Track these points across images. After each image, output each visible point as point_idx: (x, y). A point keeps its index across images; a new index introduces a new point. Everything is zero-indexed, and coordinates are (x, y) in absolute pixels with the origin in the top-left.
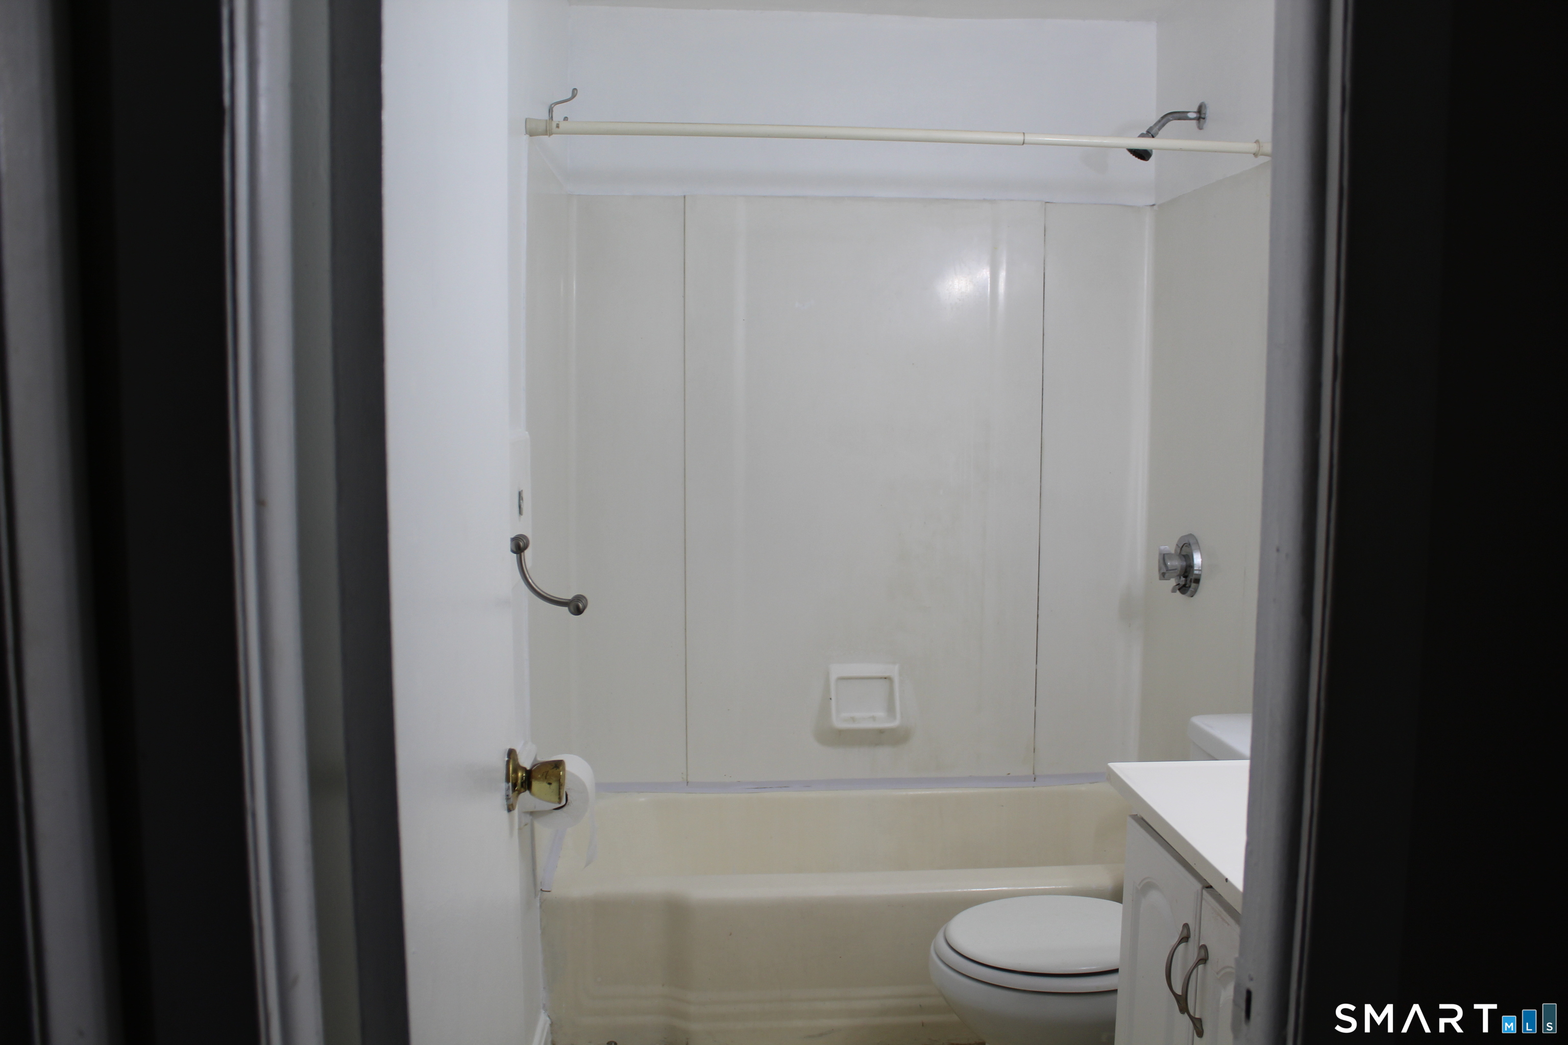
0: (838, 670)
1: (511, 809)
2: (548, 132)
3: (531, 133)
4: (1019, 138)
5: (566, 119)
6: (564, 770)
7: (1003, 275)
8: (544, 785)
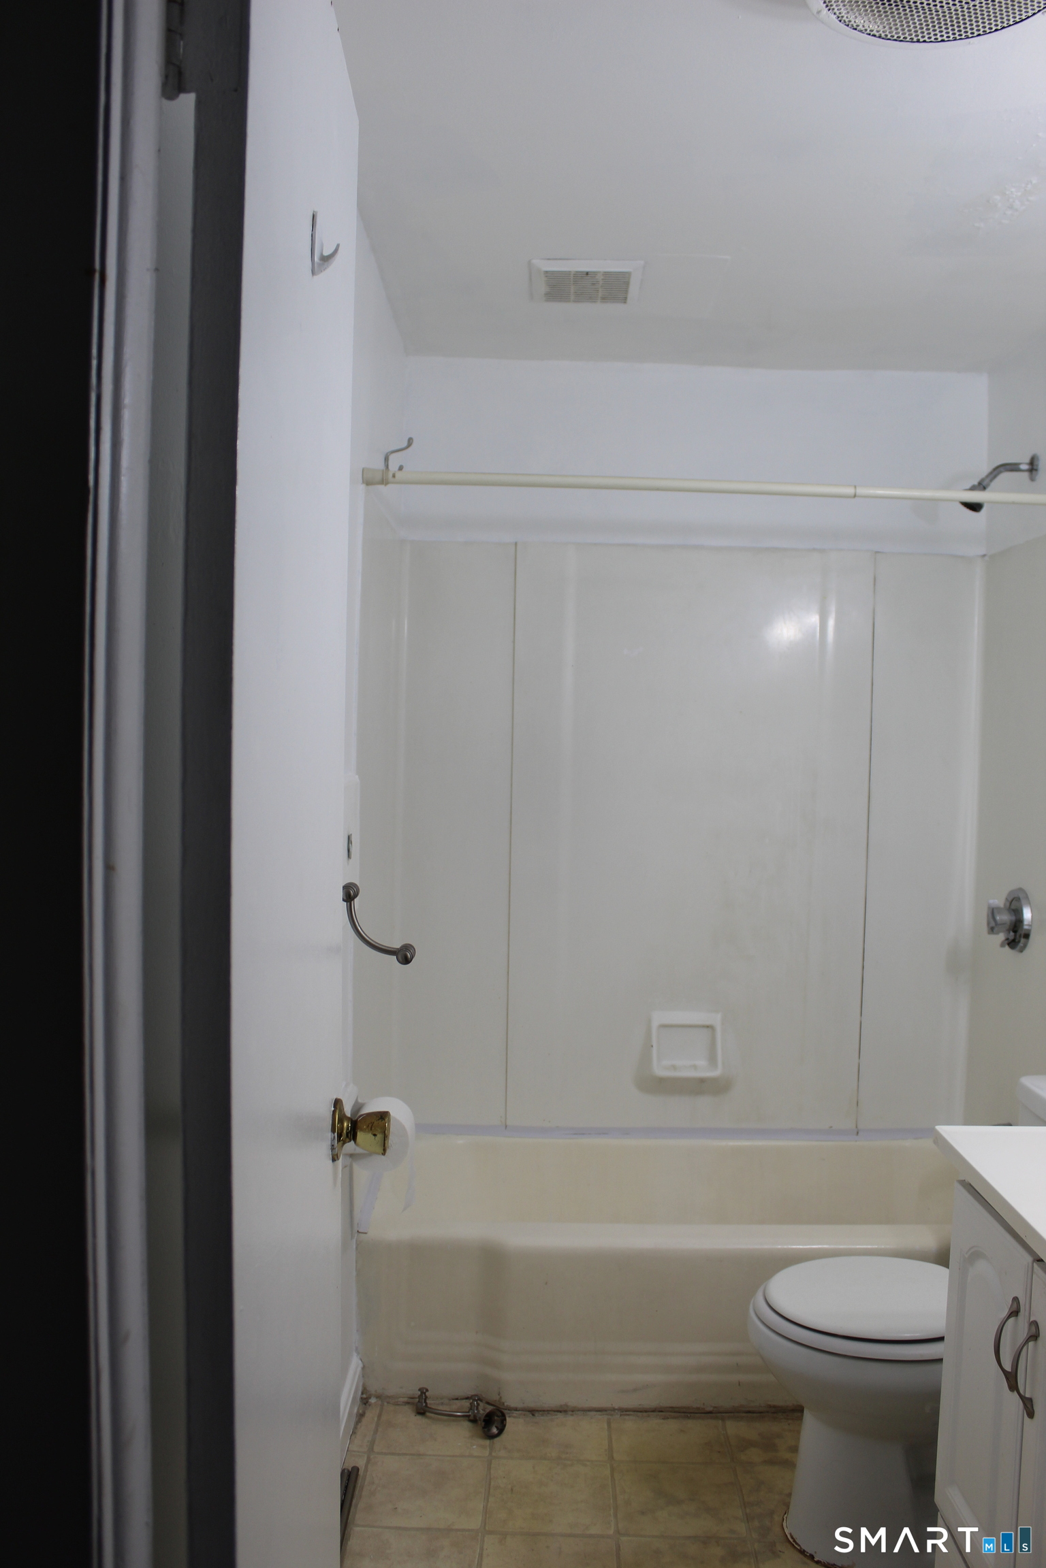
0: (659, 1018)
1: (336, 1158)
2: (384, 482)
3: (368, 482)
4: (850, 491)
5: (401, 468)
6: (389, 1121)
7: (831, 623)
8: (370, 1136)
